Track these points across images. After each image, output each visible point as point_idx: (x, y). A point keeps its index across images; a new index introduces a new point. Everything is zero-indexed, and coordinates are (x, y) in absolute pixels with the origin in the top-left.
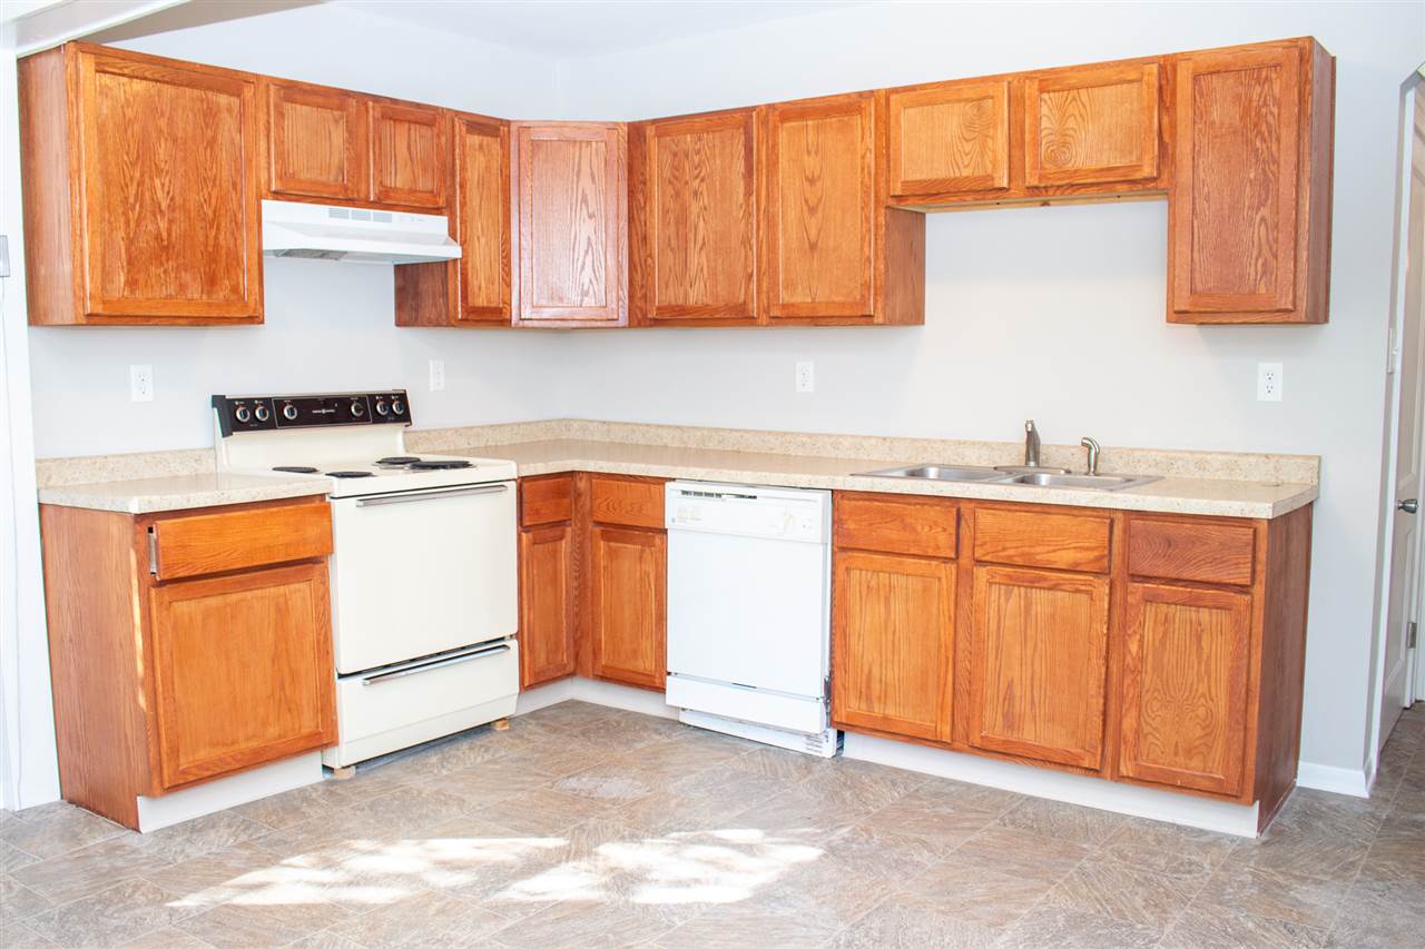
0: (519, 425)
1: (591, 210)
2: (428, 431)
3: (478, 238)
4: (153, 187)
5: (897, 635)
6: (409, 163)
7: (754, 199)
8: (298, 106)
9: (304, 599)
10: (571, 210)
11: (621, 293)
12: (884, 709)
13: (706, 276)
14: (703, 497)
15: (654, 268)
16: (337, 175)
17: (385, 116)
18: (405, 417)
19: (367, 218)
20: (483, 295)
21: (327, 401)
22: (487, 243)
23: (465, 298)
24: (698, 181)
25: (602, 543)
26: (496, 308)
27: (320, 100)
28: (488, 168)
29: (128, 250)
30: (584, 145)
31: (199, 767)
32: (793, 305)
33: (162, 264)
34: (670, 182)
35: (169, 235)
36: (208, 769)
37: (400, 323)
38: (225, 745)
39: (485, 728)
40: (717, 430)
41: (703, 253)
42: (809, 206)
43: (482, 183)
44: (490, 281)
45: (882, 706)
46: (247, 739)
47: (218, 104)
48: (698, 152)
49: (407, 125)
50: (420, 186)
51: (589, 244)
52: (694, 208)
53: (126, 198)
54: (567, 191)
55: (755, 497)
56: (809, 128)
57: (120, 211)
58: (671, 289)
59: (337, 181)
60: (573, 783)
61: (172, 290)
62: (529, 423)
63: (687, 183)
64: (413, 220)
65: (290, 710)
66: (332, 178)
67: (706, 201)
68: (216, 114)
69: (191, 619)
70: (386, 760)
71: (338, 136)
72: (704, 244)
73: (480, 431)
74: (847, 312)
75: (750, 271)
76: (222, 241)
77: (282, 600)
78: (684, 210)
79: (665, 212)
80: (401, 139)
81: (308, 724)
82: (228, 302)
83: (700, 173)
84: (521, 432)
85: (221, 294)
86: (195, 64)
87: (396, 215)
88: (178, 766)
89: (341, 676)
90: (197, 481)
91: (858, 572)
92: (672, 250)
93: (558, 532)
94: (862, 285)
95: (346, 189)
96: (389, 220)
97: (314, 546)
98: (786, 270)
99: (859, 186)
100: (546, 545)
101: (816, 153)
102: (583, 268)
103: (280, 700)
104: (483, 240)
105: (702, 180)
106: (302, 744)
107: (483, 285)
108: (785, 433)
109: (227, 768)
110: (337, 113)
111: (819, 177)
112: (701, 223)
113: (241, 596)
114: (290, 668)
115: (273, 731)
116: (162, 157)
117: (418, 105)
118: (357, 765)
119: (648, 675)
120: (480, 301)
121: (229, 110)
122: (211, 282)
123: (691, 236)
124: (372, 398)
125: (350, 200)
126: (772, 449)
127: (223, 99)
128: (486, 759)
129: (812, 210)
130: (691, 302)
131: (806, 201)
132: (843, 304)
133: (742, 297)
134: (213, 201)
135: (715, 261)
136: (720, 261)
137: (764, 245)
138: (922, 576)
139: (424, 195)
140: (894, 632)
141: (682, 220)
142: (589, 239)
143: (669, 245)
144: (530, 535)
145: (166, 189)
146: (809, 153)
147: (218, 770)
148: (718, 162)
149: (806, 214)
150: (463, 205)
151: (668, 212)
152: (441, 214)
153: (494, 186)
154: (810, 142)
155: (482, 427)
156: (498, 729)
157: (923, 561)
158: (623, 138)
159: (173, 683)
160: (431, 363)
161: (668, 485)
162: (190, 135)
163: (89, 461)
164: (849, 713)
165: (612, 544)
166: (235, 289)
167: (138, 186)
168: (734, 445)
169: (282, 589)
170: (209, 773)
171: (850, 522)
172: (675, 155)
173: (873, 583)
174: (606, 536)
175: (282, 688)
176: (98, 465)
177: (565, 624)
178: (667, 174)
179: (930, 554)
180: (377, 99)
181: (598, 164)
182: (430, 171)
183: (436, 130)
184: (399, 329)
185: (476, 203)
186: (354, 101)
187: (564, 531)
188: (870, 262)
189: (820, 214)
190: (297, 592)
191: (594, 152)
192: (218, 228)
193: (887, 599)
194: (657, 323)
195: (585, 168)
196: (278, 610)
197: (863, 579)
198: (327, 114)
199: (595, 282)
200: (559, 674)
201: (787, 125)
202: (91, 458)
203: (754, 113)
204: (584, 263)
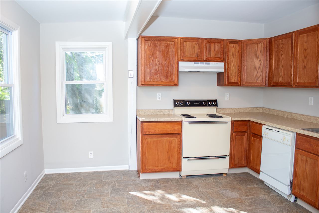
0: (249, 108)
1: (260, 59)
2: (224, 108)
3: (232, 67)
4: (155, 61)
5: (307, 174)
6: (214, 52)
7: (293, 55)
8: (187, 42)
9: (175, 141)
10: (255, 59)
11: (266, 79)
12: (303, 193)
13: (283, 75)
14: (270, 130)
15: (273, 73)
16: (196, 55)
17: (208, 42)
18: (216, 105)
19: (204, 64)
20: (233, 79)
21: (198, 101)
22: (234, 68)
23: (228, 80)
24: (282, 51)
25: (252, 138)
26: (236, 82)
27: (192, 41)
28: (235, 51)
29: (150, 73)
30: (258, 44)
31: (150, 170)
32: (300, 83)
33: (157, 75)
34: (277, 52)
35: (158, 69)
36: (151, 170)
37: (218, 85)
38: (155, 166)
39: (221, 174)
40: (291, 113)
41: (282, 69)
42: (305, 57)
43: (233, 55)
44: (235, 76)
45: (303, 192)
46: (161, 166)
47: (169, 44)
48: (282, 44)
49: (214, 44)
50: (217, 56)
51: (259, 67)
52: (281, 58)
53: (150, 63)
54: (254, 55)
55: (279, 132)
56: (306, 35)
57: (149, 65)
58: (276, 78)
59: (196, 57)
60: (224, 191)
61: (158, 80)
62: (252, 108)
63: (280, 52)
64: (215, 64)
65: (170, 163)
66: (195, 56)
67: (283, 56)
68: (169, 46)
69: (150, 142)
70: (195, 176)
71: (196, 47)
72: (283, 67)
73: (238, 109)
74: (312, 85)
75: (291, 74)
76: (170, 70)
77: (170, 141)
78: (279, 58)
79: (275, 59)
80: (212, 47)
81: (174, 166)
82: (170, 82)
83: (282, 49)
84: (249, 110)
85: (169, 80)
86: (165, 37)
87: (211, 63)
88: (146, 168)
89: (184, 158)
90: (169, 116)
91: (300, 155)
92: (276, 69)
93: (243, 134)
94: (316, 78)
95: (198, 58)
96: (209, 64)
97: (177, 131)
98: (299, 74)
99: (316, 51)
100: (240, 136)
101: (307, 42)
102: (257, 73)
103: (168, 160)
104: (233, 67)
105: (283, 51)
106: (172, 170)
107: (233, 77)
108: (305, 115)
109: (155, 171)
110: (196, 43)
111: (307, 48)
112: (282, 62)
113: (161, 139)
114: (171, 154)
115: (166, 166)
116: (157, 55)
117: (217, 39)
118: (186, 176)
119: (258, 170)
120: (232, 81)
121: (172, 45)
122: (167, 78)
123: (280, 65)
124: (209, 101)
125: (199, 60)
126: (302, 119)
127: (170, 43)
128: (214, 181)
129: (305, 58)
130: (280, 81)
131: (304, 55)
132: (311, 83)
133: (290, 80)
134: (168, 62)
135: (285, 71)
136: (286, 71)
137: (295, 67)
138: (314, 159)
139: (217, 58)
140: (307, 173)
141: (279, 61)
142: (259, 66)
143: (276, 67)
144: (235, 134)
145: (158, 61)
146: (305, 43)
147: (154, 171)
148: (286, 46)
149: (304, 59)
150: (228, 60)
151: (276, 59)
152: (223, 62)
153: (237, 55)
154: (305, 39)
155: (238, 108)
156: (224, 175)
157: (314, 155)
158: (268, 42)
159: (146, 153)
160: (226, 94)
161: (263, 126)
162: (163, 50)
163: (147, 111)
164: (295, 191)
165: (254, 138)
166: (172, 79)
167: (152, 61)
168: (294, 117)
169: (170, 139)
170: (152, 171)
171: (298, 141)
172: (278, 45)
173: (303, 159)
174: (253, 136)
175: (169, 158)
176: (149, 111)
177: (244, 155)
178: (276, 50)
179: (316, 154)
180: (206, 39)
181: (262, 49)
182: (220, 53)
183: (221, 44)
184: (218, 86)
185: (232, 59)
186: (200, 40)
187: (245, 134)
188: (318, 71)
189: (307, 59)
190: (174, 140)
191: (261, 45)
192: (169, 68)
193: (306, 164)
194: (273, 86)
195: (259, 49)
196: (169, 142)
197: (301, 157)
198: (194, 43)
199: (260, 76)
200: (241, 166)
201: (301, 35)
202: (148, 110)
203: (294, 33)
204: (258, 72)
